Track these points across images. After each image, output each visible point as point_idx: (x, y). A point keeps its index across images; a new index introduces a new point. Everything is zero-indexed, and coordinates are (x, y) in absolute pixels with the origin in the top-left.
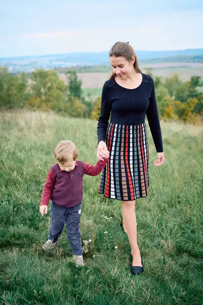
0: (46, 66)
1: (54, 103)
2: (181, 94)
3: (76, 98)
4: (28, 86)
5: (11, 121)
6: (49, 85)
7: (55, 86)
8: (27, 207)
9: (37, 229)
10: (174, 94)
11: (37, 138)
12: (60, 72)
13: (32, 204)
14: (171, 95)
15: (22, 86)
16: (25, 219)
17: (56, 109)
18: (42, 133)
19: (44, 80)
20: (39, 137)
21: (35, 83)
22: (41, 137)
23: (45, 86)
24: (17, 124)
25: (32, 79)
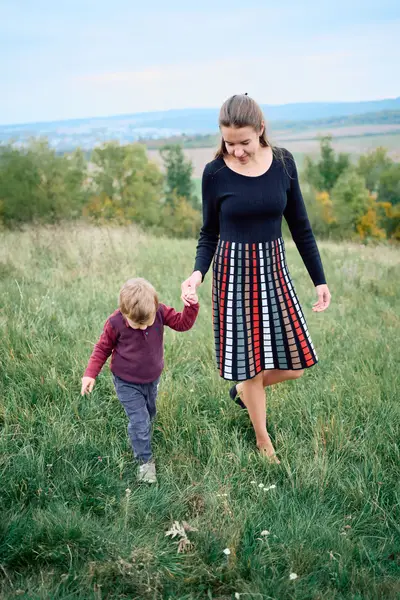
0: (122, 136)
1: (139, 208)
2: (390, 188)
3: (181, 198)
4: (86, 176)
5: (50, 248)
6: (129, 173)
7: (140, 174)
8: (79, 454)
9: (99, 513)
10: (376, 187)
11: (102, 286)
12: (151, 148)
13: (88, 448)
14: (371, 190)
15: (76, 177)
16: (71, 488)
17: (143, 222)
18: (114, 274)
19: (118, 164)
20: (107, 283)
21: (101, 170)
22: (111, 283)
23: (120, 175)
24: (63, 255)
25: (97, 162)
